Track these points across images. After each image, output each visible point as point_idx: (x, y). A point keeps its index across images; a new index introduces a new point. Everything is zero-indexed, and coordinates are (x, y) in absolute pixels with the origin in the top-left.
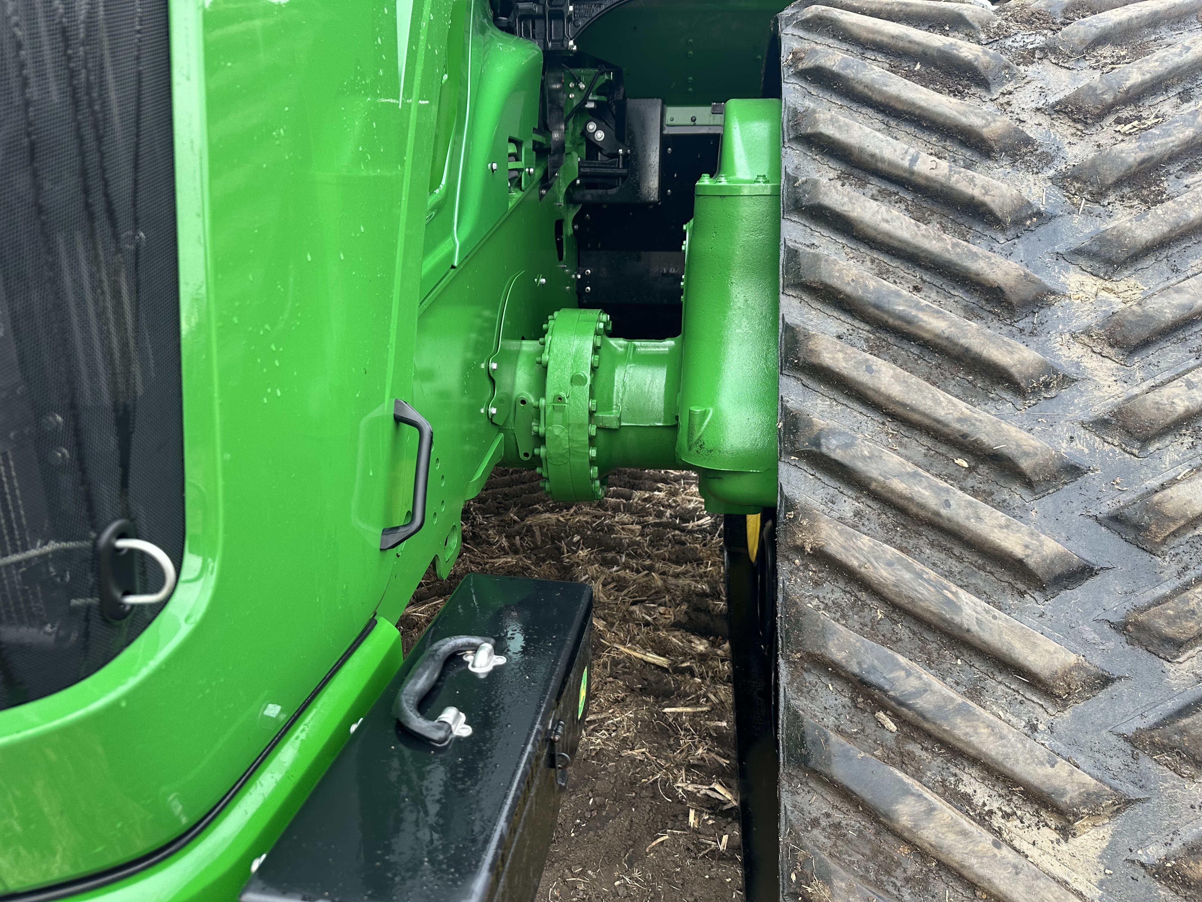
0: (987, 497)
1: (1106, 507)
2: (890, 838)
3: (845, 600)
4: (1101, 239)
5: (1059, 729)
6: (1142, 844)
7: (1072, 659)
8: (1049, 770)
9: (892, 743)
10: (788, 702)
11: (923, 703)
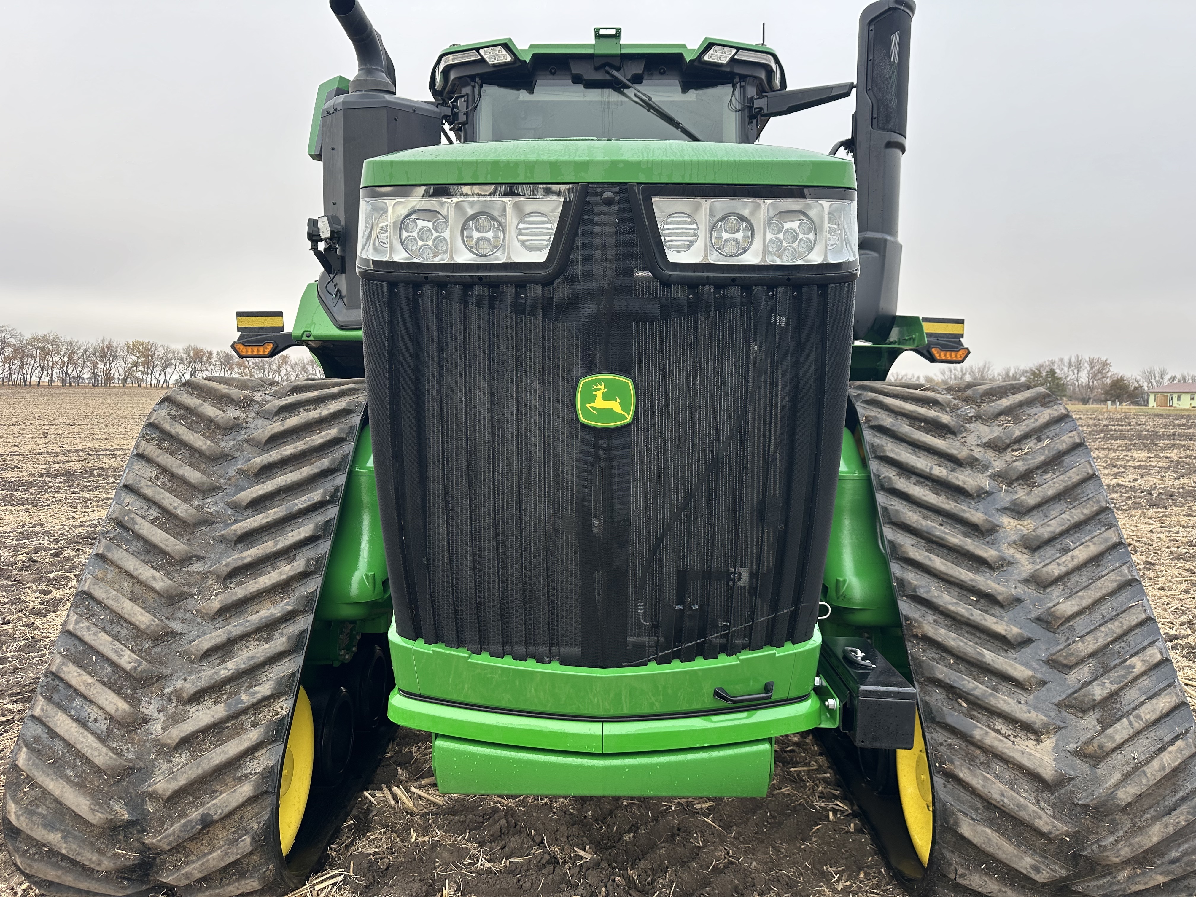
0: (986, 612)
1: (1033, 615)
2: (973, 748)
3: (937, 657)
4: (1014, 502)
5: (1030, 702)
6: (1067, 744)
7: (1030, 673)
8: (1029, 715)
9: (966, 712)
10: (921, 699)
11: (977, 693)
